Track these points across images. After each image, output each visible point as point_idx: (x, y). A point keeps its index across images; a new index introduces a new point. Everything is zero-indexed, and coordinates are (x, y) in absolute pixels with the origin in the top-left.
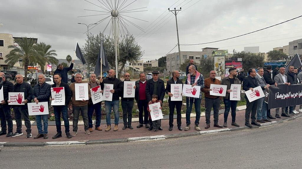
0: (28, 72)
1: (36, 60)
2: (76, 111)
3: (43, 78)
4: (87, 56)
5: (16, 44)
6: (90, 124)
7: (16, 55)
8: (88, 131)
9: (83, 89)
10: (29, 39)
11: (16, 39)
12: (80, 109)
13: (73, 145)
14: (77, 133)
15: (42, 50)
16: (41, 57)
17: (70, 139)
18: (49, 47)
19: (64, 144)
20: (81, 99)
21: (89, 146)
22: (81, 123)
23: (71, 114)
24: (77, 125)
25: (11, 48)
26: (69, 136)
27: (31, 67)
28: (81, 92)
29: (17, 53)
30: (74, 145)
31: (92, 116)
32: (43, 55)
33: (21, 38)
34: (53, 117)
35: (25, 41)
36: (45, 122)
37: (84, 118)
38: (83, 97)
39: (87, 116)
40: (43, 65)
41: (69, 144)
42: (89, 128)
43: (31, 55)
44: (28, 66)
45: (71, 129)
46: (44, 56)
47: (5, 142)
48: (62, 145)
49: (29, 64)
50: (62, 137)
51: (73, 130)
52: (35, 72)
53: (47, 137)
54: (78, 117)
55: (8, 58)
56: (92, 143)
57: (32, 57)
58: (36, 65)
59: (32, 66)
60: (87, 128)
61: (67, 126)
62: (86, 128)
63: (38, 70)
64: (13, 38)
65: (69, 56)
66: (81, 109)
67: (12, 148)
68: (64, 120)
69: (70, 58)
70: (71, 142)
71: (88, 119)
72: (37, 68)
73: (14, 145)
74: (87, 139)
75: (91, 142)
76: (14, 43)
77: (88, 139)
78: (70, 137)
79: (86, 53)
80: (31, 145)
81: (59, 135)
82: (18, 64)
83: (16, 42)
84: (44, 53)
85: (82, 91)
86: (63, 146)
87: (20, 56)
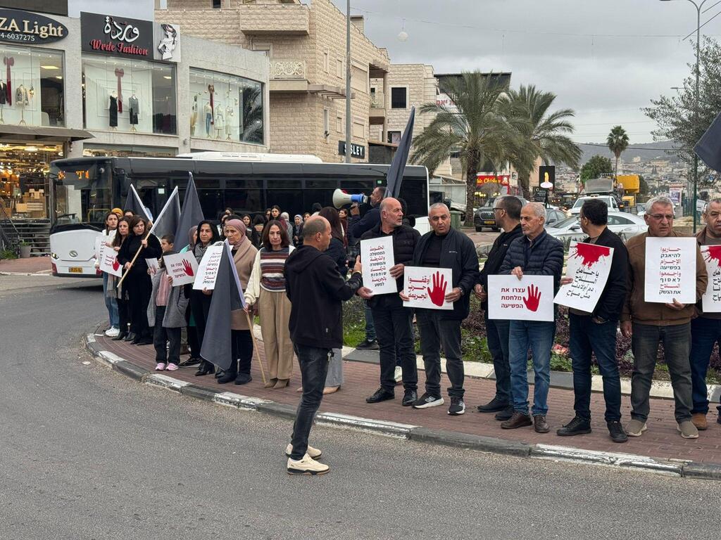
0: (476, 193)
1: (504, 151)
2: (644, 342)
3: (535, 214)
4: (691, 127)
5: (443, 97)
6: (698, 399)
7: (441, 135)
8: (689, 425)
9: (675, 259)
10: (485, 75)
11: (446, 82)
12: (662, 337)
13: (630, 468)
14: (645, 428)
15: (526, 115)
16: (519, 140)
17: (621, 444)
18: (548, 100)
19: (597, 461)
20: (667, 299)
21: (692, 482)
22: (662, 389)
23: (623, 352)
24: (647, 397)
25: (427, 113)
26: (617, 435)
27: (487, 177)
28: (668, 271)
29: (446, 128)
30: (634, 469)
31: (706, 367)
32: (526, 131)
33: (459, 76)
34: (561, 356)
35: (473, 87)
36: (540, 372)
37: (677, 371)
38: (673, 290)
39: (686, 364)
40: (526, 168)
41: (618, 462)
42: (694, 412)
43: (490, 132)
44: (479, 174)
45: (626, 406)
46: (531, 135)
47: (411, 427)
48: (590, 463)
49: (482, 166)
50: (590, 432)
51: (632, 413)
52: (497, 192)
53: (546, 426)
54: (651, 367)
55: (417, 147)
56: (705, 474)
57: (490, 140)
58: (503, 167)
59: (491, 174)
60: (685, 412)
61: (612, 394)
62: (682, 413)
63: (508, 185)
64: (435, 76)
65: (618, 131)
66: (664, 338)
67: (431, 446)
68: (601, 374)
69: (621, 138)
70: (623, 457)
71: (690, 379)
72: (505, 179)
73: (436, 440)
74: (685, 454)
75: (701, 470)
76: (438, 94)
77: (689, 456)
78: (619, 437)
79: (685, 117)
80: (486, 446)
81: (580, 426)
82: (446, 168)
83: (443, 91)
84: (531, 125)
85: (670, 268)
86: (596, 468)
87: (453, 138)
